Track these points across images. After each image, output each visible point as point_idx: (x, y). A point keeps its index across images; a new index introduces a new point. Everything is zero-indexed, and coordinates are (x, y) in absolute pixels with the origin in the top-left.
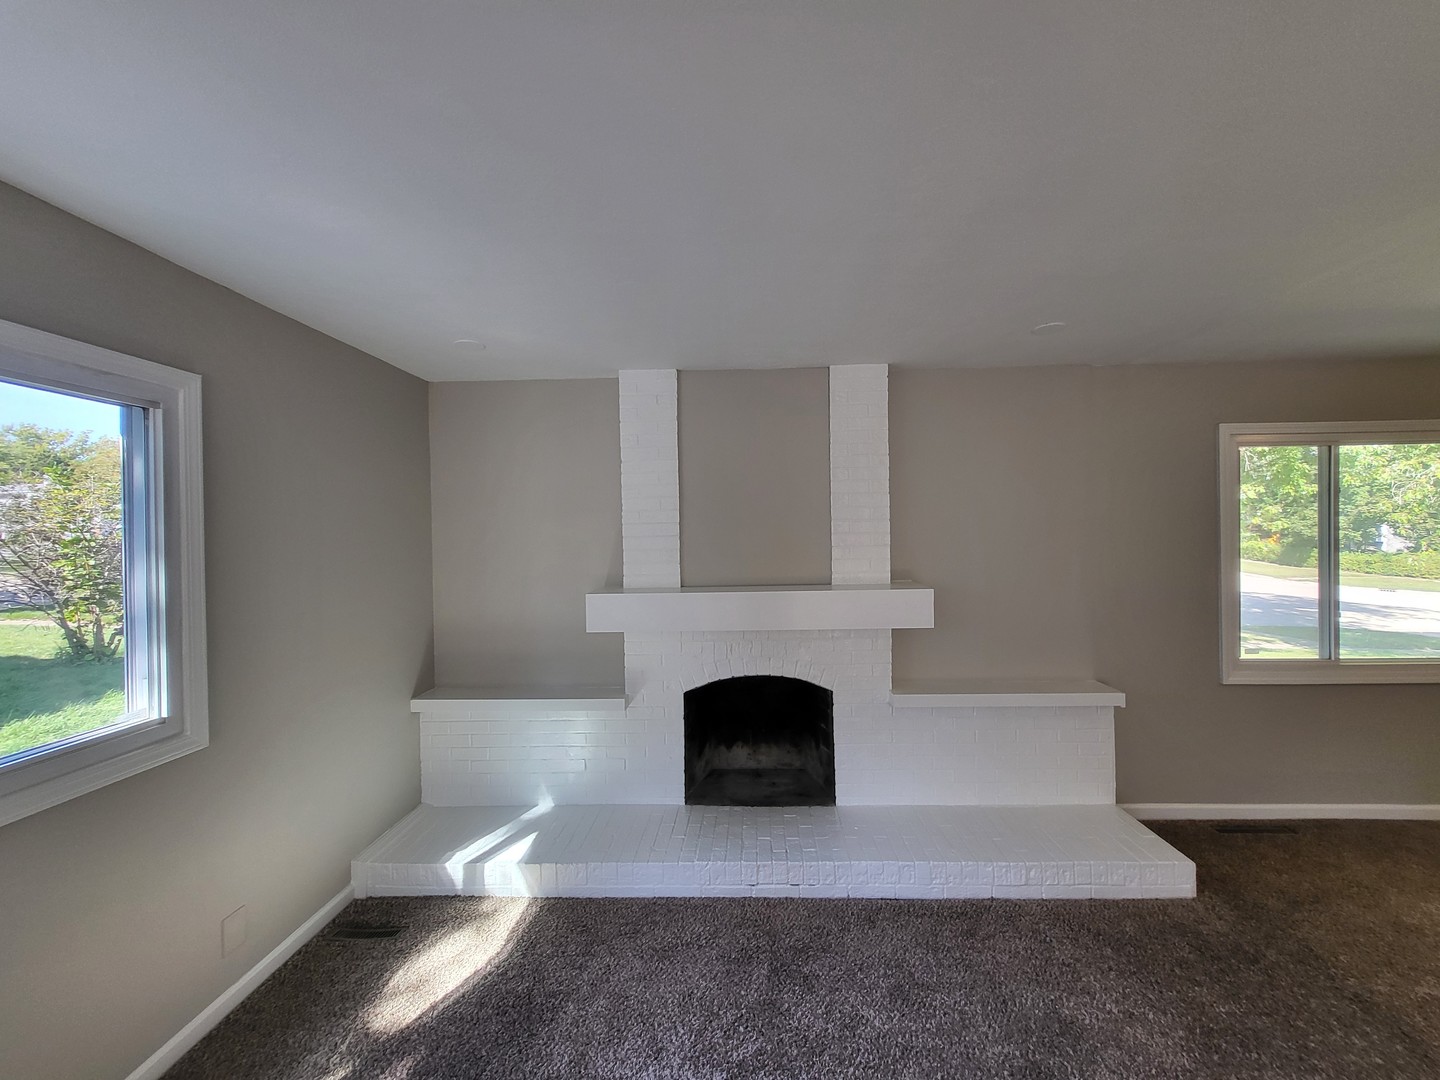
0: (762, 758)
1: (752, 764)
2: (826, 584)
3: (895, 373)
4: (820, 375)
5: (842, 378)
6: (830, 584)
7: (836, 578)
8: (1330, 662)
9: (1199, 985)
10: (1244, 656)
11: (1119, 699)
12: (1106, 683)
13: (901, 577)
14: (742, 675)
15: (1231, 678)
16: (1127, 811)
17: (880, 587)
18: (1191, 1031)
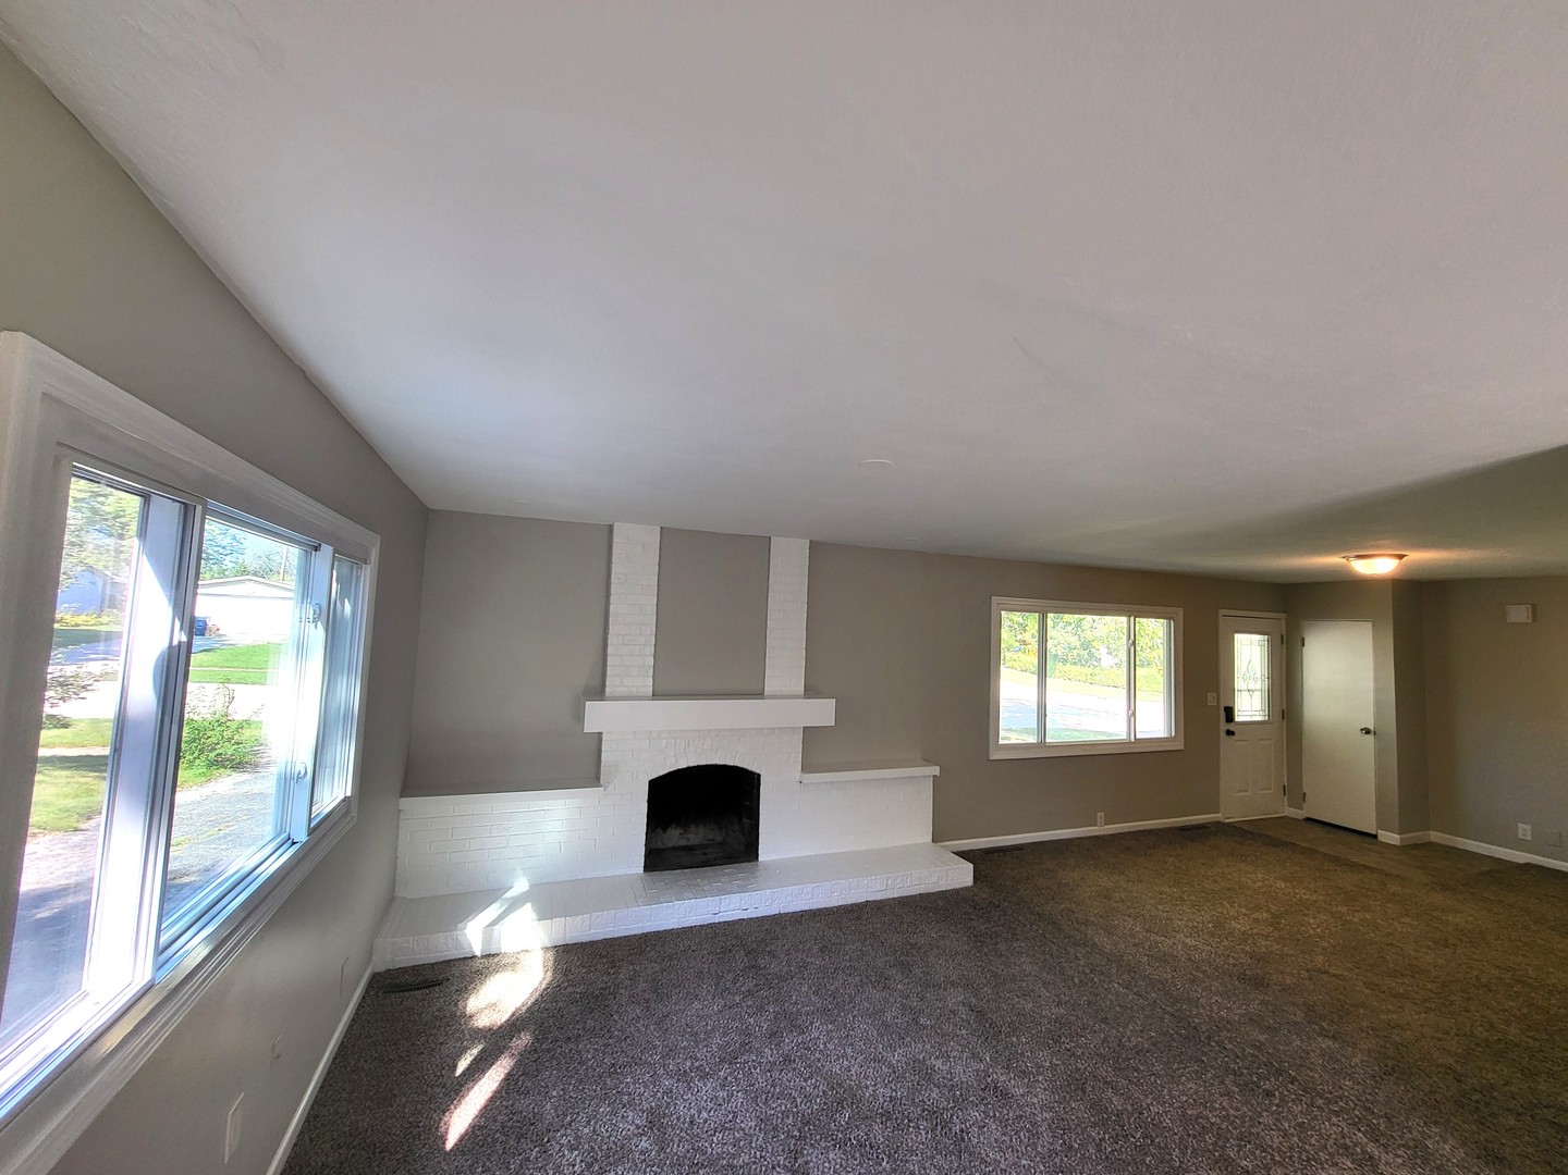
0: (691, 836)
1: (683, 842)
2: (760, 695)
3: (813, 545)
4: (764, 543)
5: (779, 546)
6: (763, 694)
7: (767, 690)
8: (1042, 744)
9: (973, 920)
10: (1001, 742)
11: (936, 770)
12: (928, 761)
13: (811, 691)
14: (695, 764)
15: (994, 756)
16: (943, 847)
17: (796, 697)
18: (969, 937)
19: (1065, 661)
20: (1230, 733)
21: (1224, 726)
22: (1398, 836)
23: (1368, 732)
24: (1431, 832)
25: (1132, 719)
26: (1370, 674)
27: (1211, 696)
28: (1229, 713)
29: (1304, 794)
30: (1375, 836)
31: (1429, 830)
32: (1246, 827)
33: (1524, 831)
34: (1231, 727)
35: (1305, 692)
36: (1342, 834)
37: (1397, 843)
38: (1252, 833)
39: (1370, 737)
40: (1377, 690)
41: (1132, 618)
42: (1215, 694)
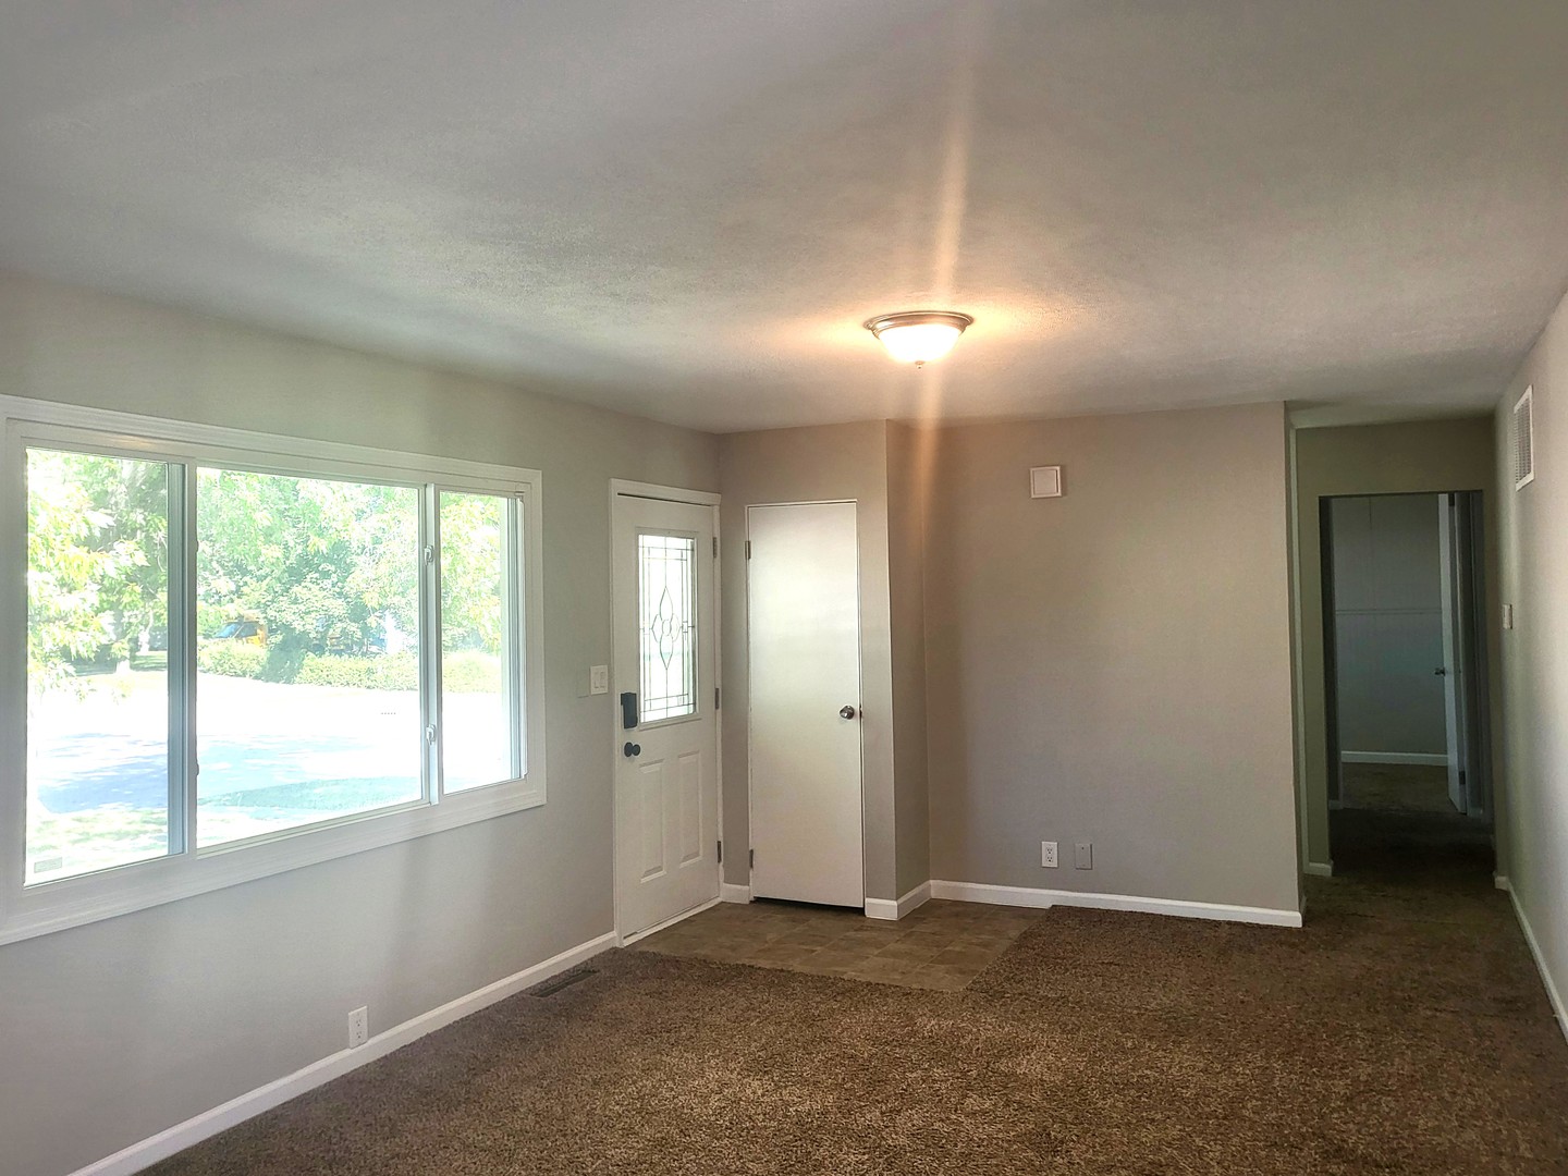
19: (319, 649)
20: (631, 750)
21: (621, 737)
22: (895, 903)
23: (849, 713)
24: (931, 882)
25: (434, 747)
26: (852, 605)
27: (598, 671)
28: (630, 703)
29: (752, 851)
30: (861, 911)
31: (928, 879)
32: (662, 949)
33: (1050, 853)
34: (635, 736)
35: (752, 651)
36: (815, 920)
37: (893, 916)
38: (676, 962)
39: (854, 723)
40: (863, 634)
41: (431, 491)
42: (604, 668)
